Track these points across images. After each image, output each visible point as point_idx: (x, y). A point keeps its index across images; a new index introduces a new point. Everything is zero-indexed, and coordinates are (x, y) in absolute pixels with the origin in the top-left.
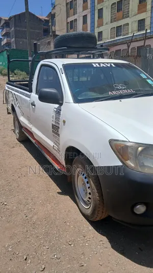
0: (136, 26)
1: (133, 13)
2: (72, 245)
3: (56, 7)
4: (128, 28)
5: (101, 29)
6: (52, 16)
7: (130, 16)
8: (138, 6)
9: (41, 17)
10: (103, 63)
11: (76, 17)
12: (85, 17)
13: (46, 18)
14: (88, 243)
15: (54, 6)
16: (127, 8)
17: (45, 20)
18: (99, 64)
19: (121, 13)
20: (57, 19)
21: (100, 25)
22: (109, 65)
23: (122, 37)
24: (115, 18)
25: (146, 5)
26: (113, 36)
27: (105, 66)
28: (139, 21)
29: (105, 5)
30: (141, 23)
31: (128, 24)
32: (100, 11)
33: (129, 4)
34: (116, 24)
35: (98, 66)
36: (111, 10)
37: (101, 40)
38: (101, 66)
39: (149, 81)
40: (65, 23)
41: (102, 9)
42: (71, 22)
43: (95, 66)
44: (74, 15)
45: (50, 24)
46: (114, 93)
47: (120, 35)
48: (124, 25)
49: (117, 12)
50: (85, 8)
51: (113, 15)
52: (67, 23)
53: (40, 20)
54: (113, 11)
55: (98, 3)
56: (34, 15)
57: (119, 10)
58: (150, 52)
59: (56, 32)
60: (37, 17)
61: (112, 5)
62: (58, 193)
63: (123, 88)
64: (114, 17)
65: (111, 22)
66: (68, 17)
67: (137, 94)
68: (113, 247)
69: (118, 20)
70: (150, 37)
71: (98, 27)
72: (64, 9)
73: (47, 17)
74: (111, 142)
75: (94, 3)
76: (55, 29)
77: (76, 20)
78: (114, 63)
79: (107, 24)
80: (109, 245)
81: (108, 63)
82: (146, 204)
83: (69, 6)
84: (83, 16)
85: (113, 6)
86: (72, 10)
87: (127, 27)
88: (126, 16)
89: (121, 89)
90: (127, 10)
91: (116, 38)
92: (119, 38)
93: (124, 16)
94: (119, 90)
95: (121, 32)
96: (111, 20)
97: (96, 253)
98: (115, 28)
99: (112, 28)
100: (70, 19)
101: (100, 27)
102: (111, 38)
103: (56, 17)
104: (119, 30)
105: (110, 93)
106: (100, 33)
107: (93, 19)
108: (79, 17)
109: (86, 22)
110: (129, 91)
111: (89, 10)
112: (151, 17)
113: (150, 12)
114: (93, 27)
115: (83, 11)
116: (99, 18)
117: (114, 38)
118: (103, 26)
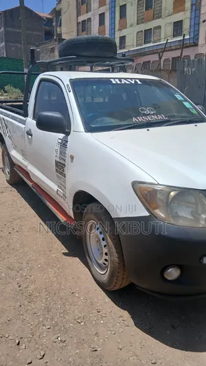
0: (170, 29)
1: (167, 12)
2: (82, 324)
3: (62, 2)
4: (160, 32)
5: (124, 33)
6: (57, 13)
7: (163, 16)
8: (174, 2)
9: (41, 14)
10: (125, 79)
11: (89, 15)
12: (102, 16)
13: (49, 16)
14: (103, 320)
15: (60, 1)
16: (159, 5)
17: (47, 18)
18: (120, 79)
19: (151, 12)
20: (64, 17)
21: (123, 26)
22: (133, 82)
23: (151, 44)
24: (143, 19)
25: (184, 3)
26: (140, 42)
27: (127, 82)
28: (174, 23)
30: (178, 26)
31: (159, 27)
32: (123, 8)
34: (144, 27)
35: (119, 82)
36: (138, 8)
37: (124, 48)
38: (123, 82)
39: (187, 104)
40: (75, 24)
41: (125, 5)
42: (84, 22)
43: (114, 82)
44: (87, 12)
45: (54, 24)
46: (140, 119)
47: (150, 42)
48: (155, 28)
49: (146, 10)
50: (102, 3)
51: (140, 15)
52: (78, 23)
53: (40, 17)
54: (140, 9)
56: (32, 11)
57: (148, 7)
58: (188, 65)
59: (63, 35)
60: (36, 14)
61: (138, 1)
62: (65, 254)
63: (152, 113)
64: (142, 17)
65: (138, 24)
66: (78, 14)
67: (169, 121)
68: (136, 325)
69: (146, 21)
70: (189, 45)
71: (120, 30)
72: (73, 3)
73: (50, 14)
74: (134, 184)
76: (61, 31)
77: (89, 20)
78: (140, 80)
79: (131, 26)
80: (131, 322)
81: (131, 79)
82: (180, 267)
84: (100, 15)
85: (140, 2)
86: (85, 5)
87: (158, 31)
88: (158, 16)
89: (149, 114)
90: (158, 8)
91: (144, 46)
92: (148, 45)
93: (155, 16)
94: (146, 115)
95: (150, 37)
96: (138, 20)
97: (113, 333)
98: (142, 31)
99: (138, 32)
100: (81, 18)
101: (123, 31)
102: (137, 46)
103: (62, 14)
104: (149, 35)
105: (134, 119)
106: (123, 39)
107: (113, 18)
108: (94, 15)
109: (104, 22)
110: (160, 117)
111: (108, 6)
112: (191, 19)
113: (189, 11)
114: (113, 30)
115: (100, 7)
116: (121, 17)
117: (141, 45)
118: (126, 28)
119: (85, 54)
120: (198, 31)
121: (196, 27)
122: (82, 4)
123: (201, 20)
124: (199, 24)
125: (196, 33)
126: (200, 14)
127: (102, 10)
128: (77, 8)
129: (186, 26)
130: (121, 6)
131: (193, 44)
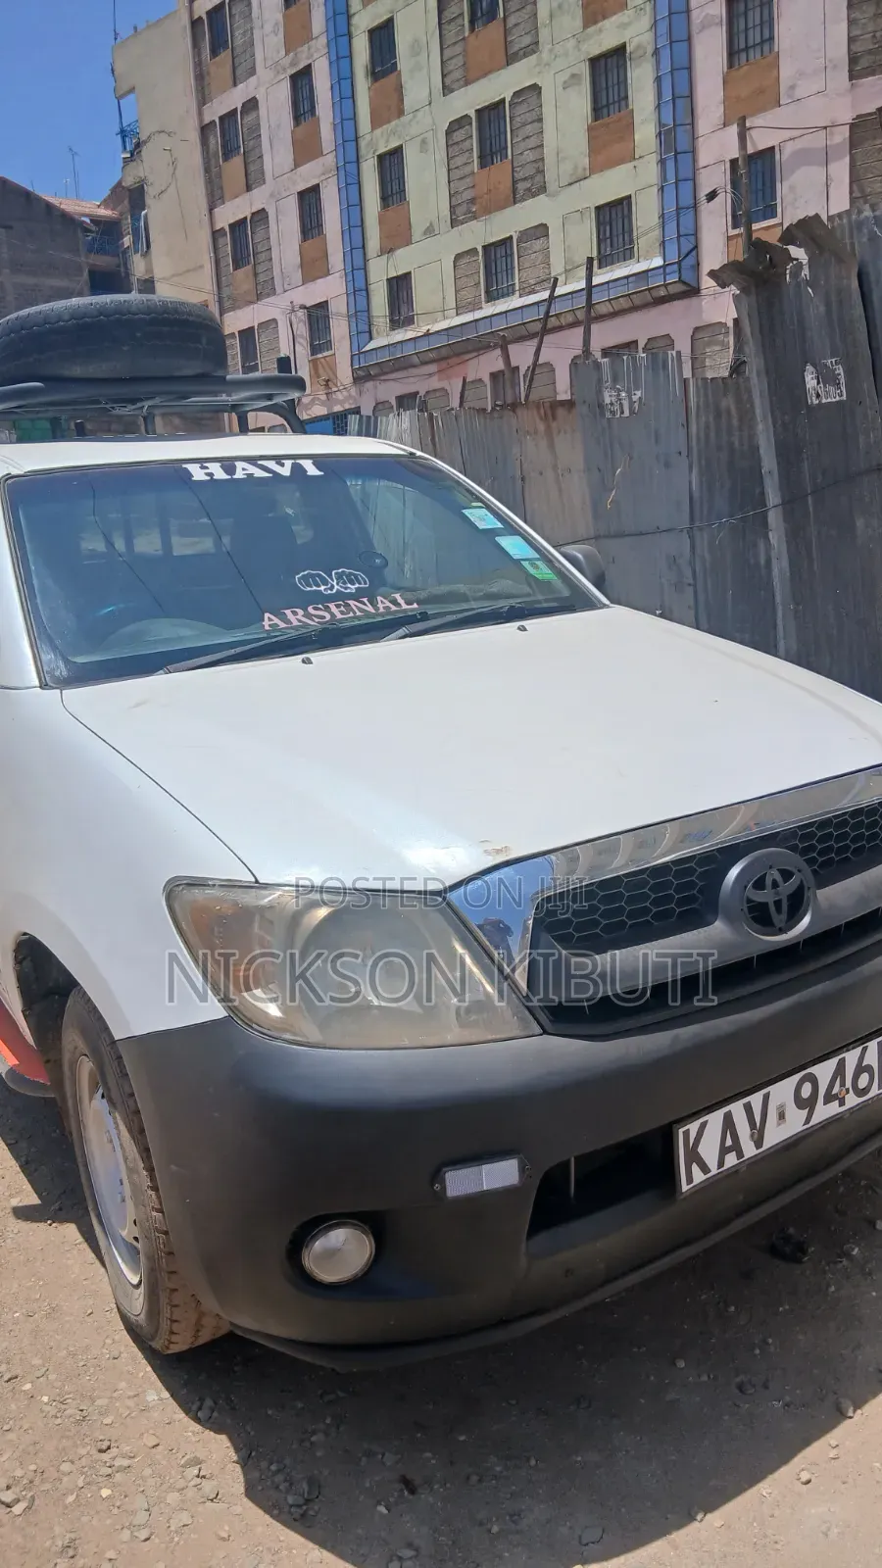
0: (584, 239)
1: (567, 168)
2: (18, 1509)
3: (145, 150)
4: (546, 252)
5: (403, 261)
6: (134, 197)
7: (552, 186)
8: (590, 129)
9: (69, 206)
10: (251, 460)
11: (257, 200)
12: (309, 199)
13: (104, 212)
14: (113, 1486)
15: (134, 145)
16: (532, 142)
17: (96, 221)
18: (228, 464)
19: (500, 172)
20: (155, 212)
21: (397, 237)
22: (285, 471)
23: (515, 302)
24: (473, 201)
25: (630, 127)
26: (467, 295)
27: (259, 473)
28: (598, 208)
29: (414, 130)
30: (614, 220)
31: (541, 231)
32: (391, 163)
33: (540, 120)
34: (480, 233)
35: (220, 474)
36: (449, 159)
37: (409, 321)
38: (239, 474)
40: (204, 237)
41: (397, 152)
42: (238, 226)
43: (198, 474)
44: (249, 188)
45: (127, 241)
46: (295, 617)
47: (509, 292)
48: (528, 235)
49: (482, 166)
50: (305, 150)
51: (461, 186)
52: (216, 234)
53: (67, 219)
54: (459, 161)
55: (377, 121)
56: (28, 197)
57: (491, 152)
59: (158, 286)
60: (49, 206)
61: (449, 133)
63: (352, 588)
64: (468, 195)
65: (454, 223)
66: (215, 196)
68: (251, 1492)
69: (488, 210)
70: (662, 292)
71: (387, 250)
72: (192, 156)
73: (106, 203)
75: (354, 118)
76: (149, 270)
77: (260, 216)
78: (318, 460)
79: (430, 231)
81: (279, 459)
83: (215, 141)
84: (301, 195)
85: (458, 136)
86: (237, 161)
87: (538, 244)
88: (530, 185)
89: (340, 597)
90: (530, 156)
91: (489, 310)
92: (501, 306)
93: (521, 186)
94: (324, 600)
95: (510, 271)
96: (453, 209)
97: (143, 1535)
98: (473, 251)
99: (458, 257)
100: (229, 213)
101: (399, 252)
102: (459, 310)
103: (149, 201)
104: (502, 264)
105: (269, 620)
106: (400, 287)
107: (353, 206)
108: (276, 198)
109: (320, 226)
110: (383, 604)
111: (329, 160)
112: (662, 189)
113: (654, 158)
114: (358, 254)
115: (297, 165)
116: (385, 199)
117: (476, 306)
118: (409, 242)
119: (77, 371)
120: (696, 234)
121: (687, 219)
122: (227, 156)
123: (704, 191)
124: (695, 207)
125: (687, 246)
126: (695, 170)
127: (309, 174)
128: (207, 170)
129: (646, 216)
130: (381, 158)
131: (680, 288)
